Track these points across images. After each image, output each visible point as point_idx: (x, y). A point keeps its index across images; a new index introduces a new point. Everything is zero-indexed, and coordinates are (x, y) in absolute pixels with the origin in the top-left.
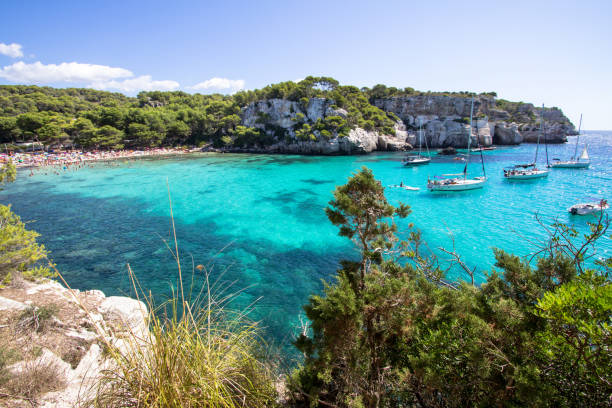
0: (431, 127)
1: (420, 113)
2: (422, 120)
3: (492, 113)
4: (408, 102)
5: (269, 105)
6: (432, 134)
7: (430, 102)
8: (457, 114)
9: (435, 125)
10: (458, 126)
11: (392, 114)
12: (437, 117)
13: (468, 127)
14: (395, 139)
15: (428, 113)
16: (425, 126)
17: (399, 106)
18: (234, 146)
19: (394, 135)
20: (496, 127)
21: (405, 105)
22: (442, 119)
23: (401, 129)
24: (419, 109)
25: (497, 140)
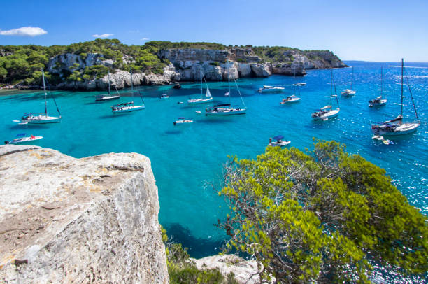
0: (193, 68)
1: (187, 59)
2: (188, 63)
3: (248, 58)
4: (179, 53)
5: (66, 57)
6: (194, 72)
7: (192, 53)
8: (212, 60)
9: (196, 66)
10: (211, 67)
11: (167, 60)
12: (198, 62)
13: (219, 68)
14: (162, 77)
15: (192, 59)
16: (189, 68)
17: (173, 55)
18: (35, 84)
19: (162, 74)
20: (251, 66)
21: (176, 54)
22: (201, 63)
23: (171, 69)
24: (186, 57)
25: (253, 75)
